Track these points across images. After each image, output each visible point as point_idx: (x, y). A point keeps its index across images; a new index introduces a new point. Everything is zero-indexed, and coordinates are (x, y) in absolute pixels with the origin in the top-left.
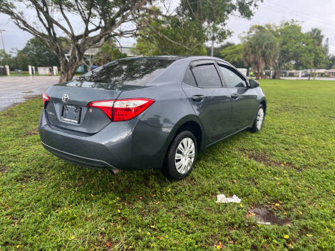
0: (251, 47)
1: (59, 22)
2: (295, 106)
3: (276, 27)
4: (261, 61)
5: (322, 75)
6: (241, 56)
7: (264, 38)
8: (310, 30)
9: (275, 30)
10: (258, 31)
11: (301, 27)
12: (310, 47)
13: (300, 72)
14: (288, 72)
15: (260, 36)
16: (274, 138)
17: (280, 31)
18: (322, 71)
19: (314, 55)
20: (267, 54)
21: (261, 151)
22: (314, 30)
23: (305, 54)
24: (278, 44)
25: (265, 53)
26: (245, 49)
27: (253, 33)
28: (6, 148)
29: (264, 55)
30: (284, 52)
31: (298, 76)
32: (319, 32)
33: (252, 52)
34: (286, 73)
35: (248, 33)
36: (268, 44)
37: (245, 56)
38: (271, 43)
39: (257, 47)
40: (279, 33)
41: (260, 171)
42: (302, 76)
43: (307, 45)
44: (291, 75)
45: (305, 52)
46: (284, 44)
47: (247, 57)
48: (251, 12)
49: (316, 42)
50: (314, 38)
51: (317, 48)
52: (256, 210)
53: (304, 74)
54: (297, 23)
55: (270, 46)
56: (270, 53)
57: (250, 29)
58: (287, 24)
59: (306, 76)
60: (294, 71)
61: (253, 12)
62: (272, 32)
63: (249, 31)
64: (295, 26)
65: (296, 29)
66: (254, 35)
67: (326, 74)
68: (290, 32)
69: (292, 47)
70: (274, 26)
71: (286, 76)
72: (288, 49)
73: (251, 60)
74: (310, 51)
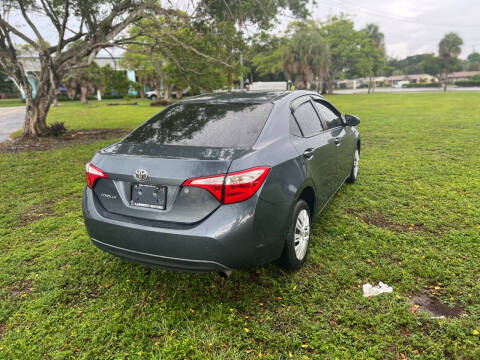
0: (293, 52)
1: (18, 30)
2: (377, 137)
3: (322, 24)
4: (307, 70)
5: (381, 85)
6: (280, 65)
7: (309, 39)
8: (365, 27)
9: (320, 27)
10: (299, 28)
11: (352, 23)
12: (367, 49)
13: (355, 82)
14: (339, 82)
15: (304, 36)
16: (381, 189)
17: (328, 28)
18: (381, 79)
19: (372, 59)
20: (315, 62)
21: (376, 211)
22: (370, 27)
23: (362, 59)
24: (328, 47)
25: (312, 59)
26: (285, 56)
27: (293, 32)
28: (6, 249)
29: (310, 63)
30: (335, 57)
31: (352, 88)
32: (376, 28)
33: (295, 59)
34: (336, 84)
35: (286, 32)
36: (314, 48)
37: (285, 65)
38: (319, 47)
39: (301, 52)
40: (326, 32)
41: (392, 242)
42: (358, 88)
43: (363, 46)
44: (343, 87)
45: (361, 56)
46: (334, 46)
47: (289, 66)
48: (307, 11)
49: (374, 42)
50: (371, 37)
51: (376, 50)
52: (416, 298)
53: (359, 85)
54: (348, 18)
55: (318, 50)
56: (318, 60)
57: (288, 27)
58: (335, 19)
59: (362, 87)
60: (346, 81)
61: (310, 11)
62: (318, 30)
63: (286, 29)
64: (345, 22)
65: (346, 25)
66: (294, 35)
67: (387, 83)
68: (340, 30)
69: (344, 50)
70: (319, 21)
71: (336, 88)
72: (340, 53)
73: (295, 70)
74: (367, 54)
